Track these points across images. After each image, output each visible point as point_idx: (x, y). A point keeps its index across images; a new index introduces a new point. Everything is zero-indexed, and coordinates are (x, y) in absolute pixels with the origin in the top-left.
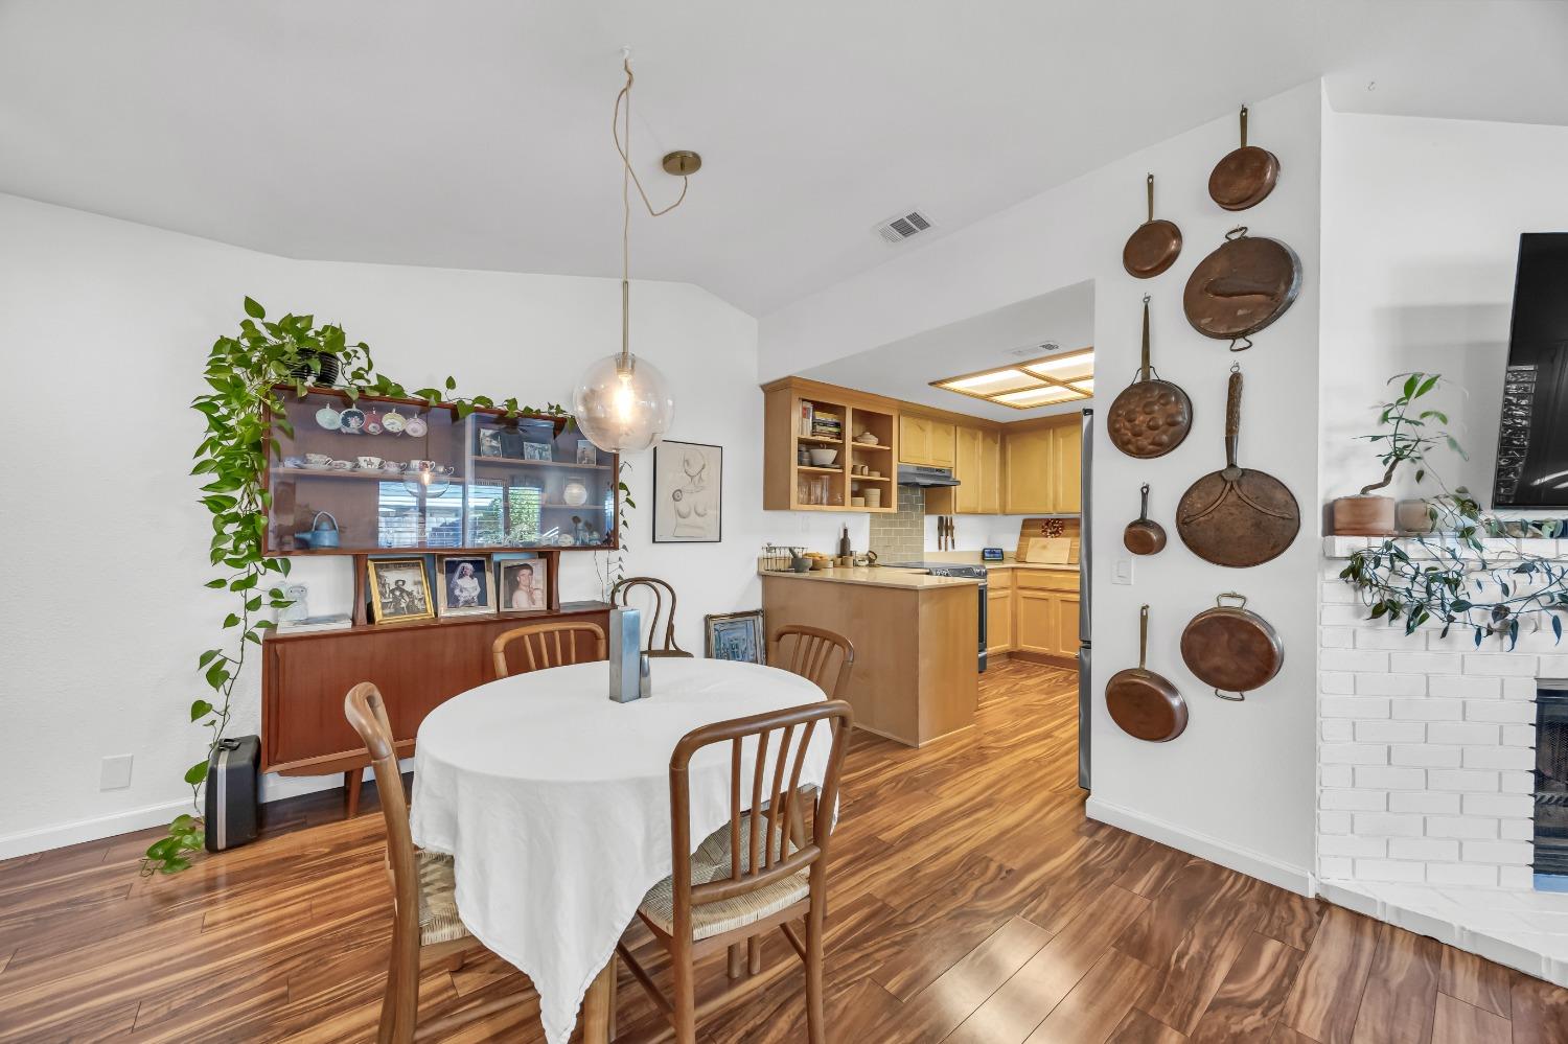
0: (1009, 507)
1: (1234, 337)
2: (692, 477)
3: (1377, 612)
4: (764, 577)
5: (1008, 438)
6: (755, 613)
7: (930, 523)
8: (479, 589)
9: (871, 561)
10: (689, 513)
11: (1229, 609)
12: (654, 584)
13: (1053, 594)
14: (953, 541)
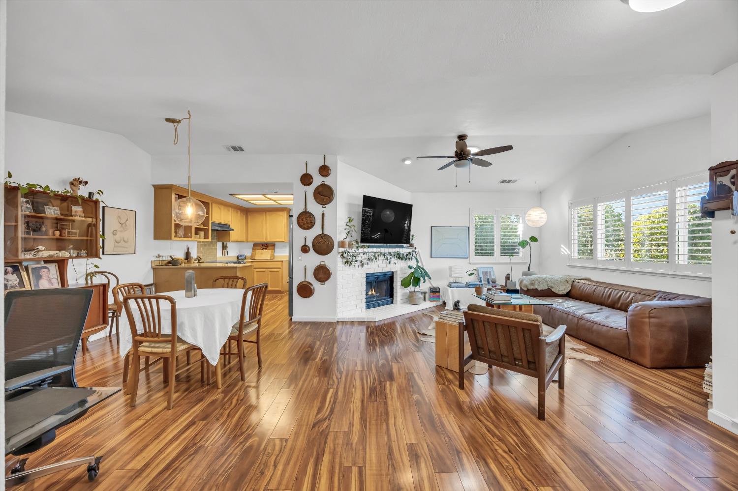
0: (249, 240)
1: (323, 205)
2: (122, 224)
3: (345, 263)
4: (154, 269)
5: (248, 213)
6: (151, 285)
7: (219, 244)
8: (18, 280)
9: (199, 260)
10: (121, 241)
11: (322, 265)
12: (105, 274)
13: (266, 269)
14: (227, 252)
